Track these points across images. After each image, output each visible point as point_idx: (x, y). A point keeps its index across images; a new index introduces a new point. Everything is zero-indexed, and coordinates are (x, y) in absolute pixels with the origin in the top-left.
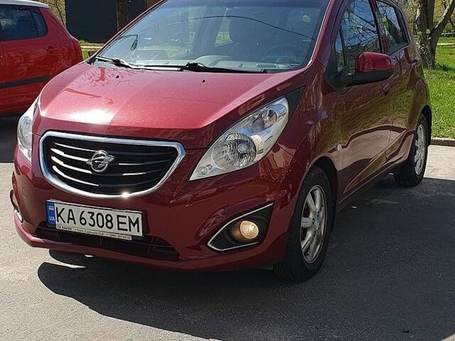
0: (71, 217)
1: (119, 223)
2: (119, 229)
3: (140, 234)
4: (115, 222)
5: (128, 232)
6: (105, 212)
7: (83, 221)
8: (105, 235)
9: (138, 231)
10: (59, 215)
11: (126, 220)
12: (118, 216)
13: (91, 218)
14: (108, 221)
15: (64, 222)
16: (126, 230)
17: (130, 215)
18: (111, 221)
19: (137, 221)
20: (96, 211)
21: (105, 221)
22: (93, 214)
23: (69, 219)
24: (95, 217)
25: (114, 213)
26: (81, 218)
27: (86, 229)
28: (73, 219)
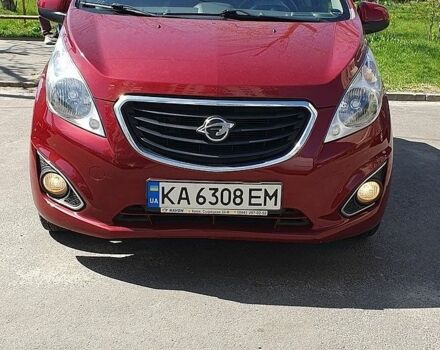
0: (184, 196)
1: (251, 197)
2: (250, 204)
3: (278, 207)
4: (246, 197)
5: (262, 207)
6: (232, 187)
7: (201, 200)
8: (232, 213)
9: (276, 204)
10: (165, 196)
11: (262, 194)
12: (251, 190)
13: (214, 195)
14: (236, 197)
15: (173, 203)
16: (260, 205)
17: (266, 187)
18: (240, 197)
19: (275, 194)
20: (221, 187)
21: (233, 196)
22: (216, 190)
23: (181, 198)
24: (218, 194)
25: (245, 187)
26: (199, 196)
27: (206, 209)
28: (187, 198)
